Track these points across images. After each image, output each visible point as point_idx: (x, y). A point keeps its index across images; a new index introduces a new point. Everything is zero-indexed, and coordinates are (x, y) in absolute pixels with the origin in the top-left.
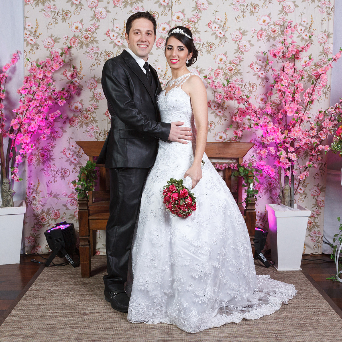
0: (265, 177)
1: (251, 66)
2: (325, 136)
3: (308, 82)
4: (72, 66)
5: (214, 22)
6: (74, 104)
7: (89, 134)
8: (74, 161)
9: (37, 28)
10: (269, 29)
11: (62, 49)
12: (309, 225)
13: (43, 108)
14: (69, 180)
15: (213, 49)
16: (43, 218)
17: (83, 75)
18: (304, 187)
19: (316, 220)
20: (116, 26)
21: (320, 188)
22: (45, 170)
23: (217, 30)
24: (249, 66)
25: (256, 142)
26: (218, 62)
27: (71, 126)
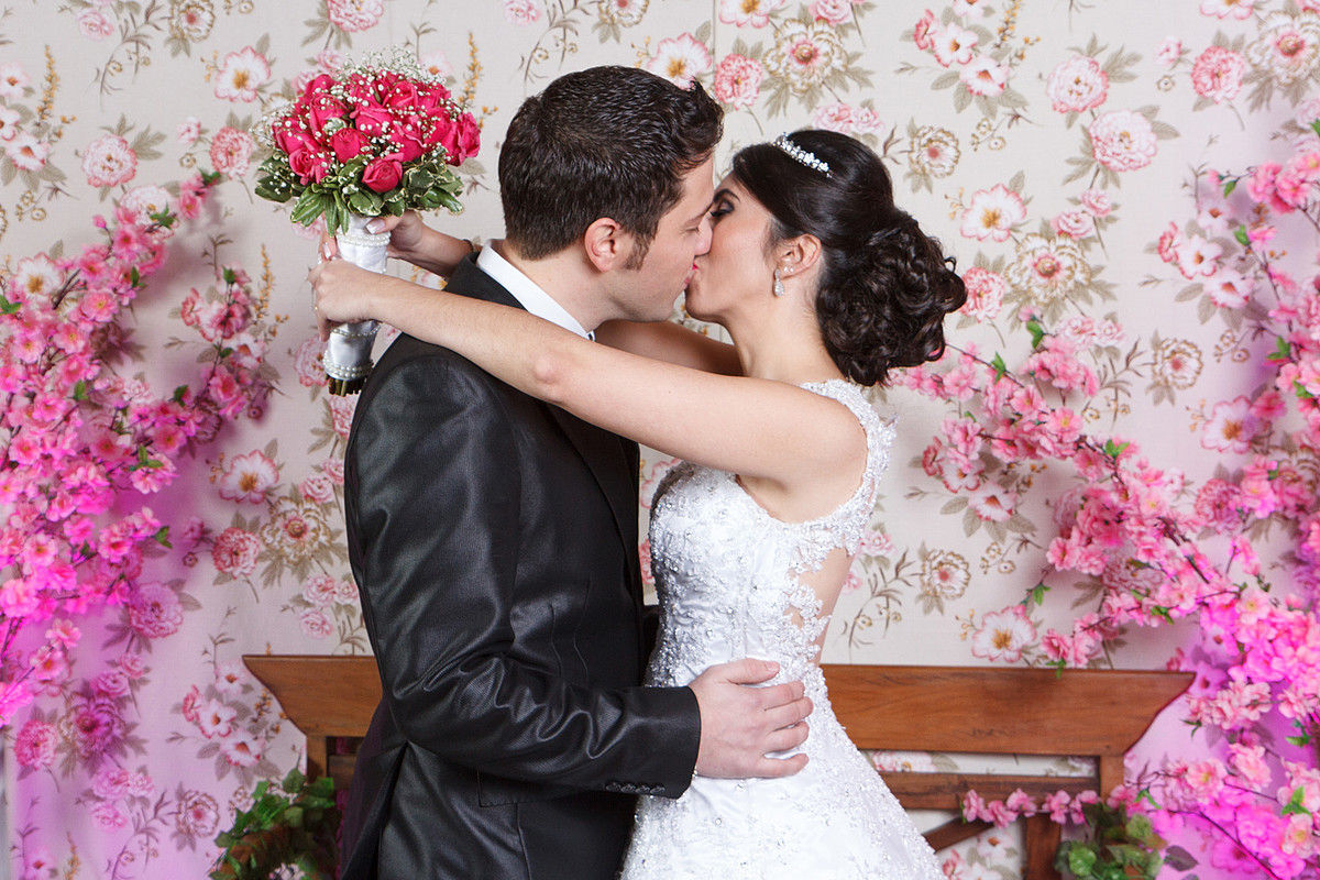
1: (1163, 247)
4: (222, 272)
5: (949, 17)
6: (237, 463)
7: (310, 619)
8: (236, 756)
9: (50, 93)
10: (1262, 39)
11: (173, 189)
13: (55, 506)
15: (948, 164)
17: (278, 319)
22: (98, 799)
23: (964, 58)
24: (1150, 250)
26: (973, 233)
27: (224, 577)
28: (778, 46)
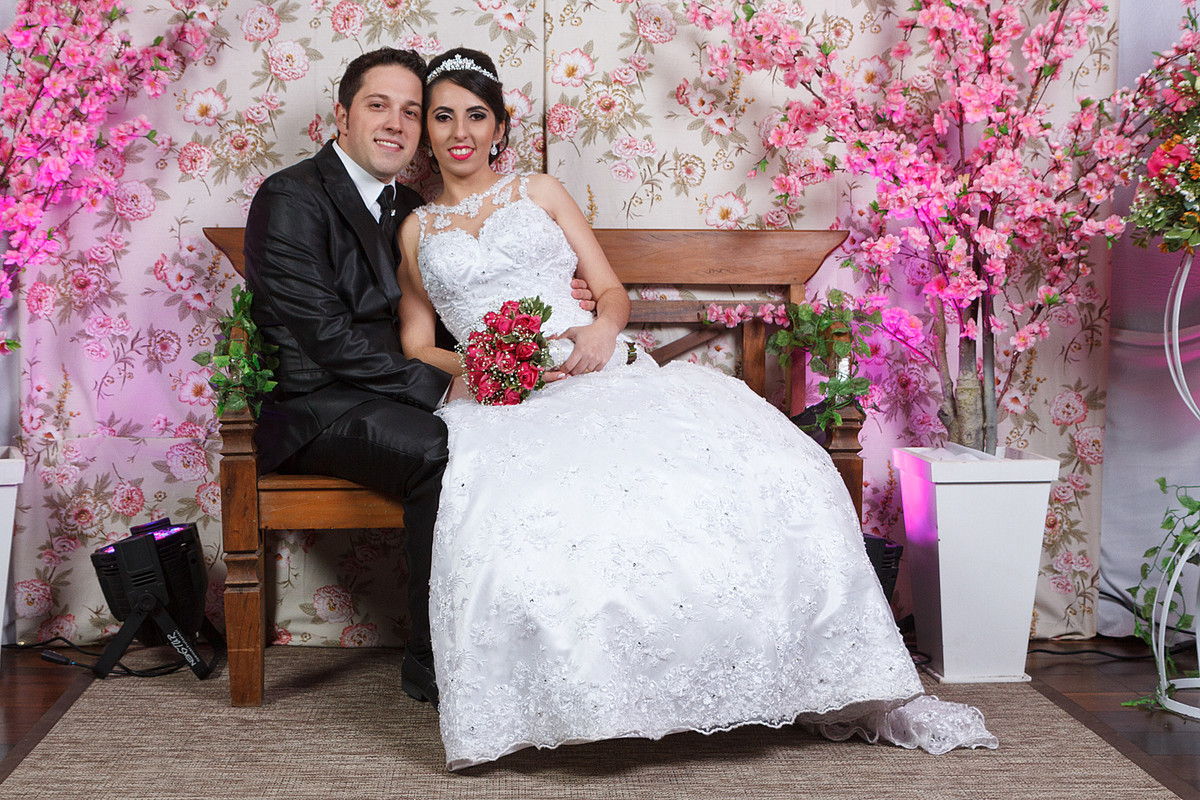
0: (887, 357)
2: (1104, 191)
3: (1035, 13)
6: (196, 96)
8: (194, 303)
12: (1050, 530)
13: (87, 101)
14: (175, 374)
16: (83, 512)
18: (1027, 392)
19: (1074, 514)
21: (1084, 394)
22: (89, 337)
25: (851, 229)
27: (186, 176)
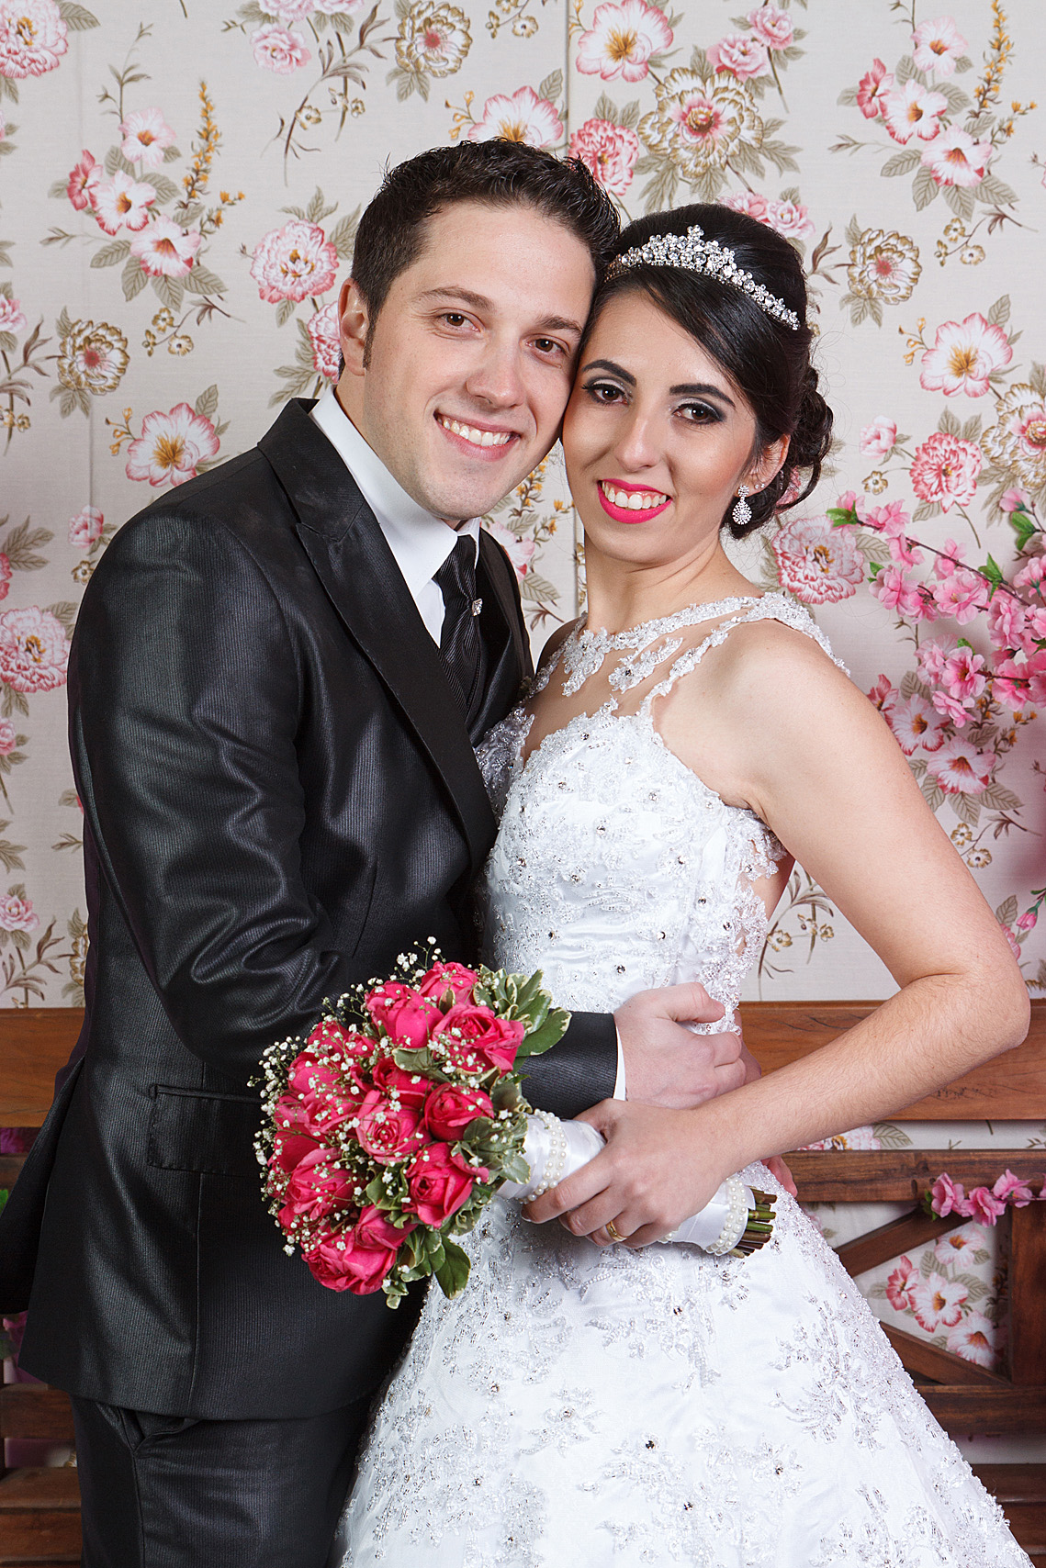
5: (909, 71)
15: (903, 283)
20: (137, 126)
23: (928, 131)
26: (938, 383)
28: (661, 109)
